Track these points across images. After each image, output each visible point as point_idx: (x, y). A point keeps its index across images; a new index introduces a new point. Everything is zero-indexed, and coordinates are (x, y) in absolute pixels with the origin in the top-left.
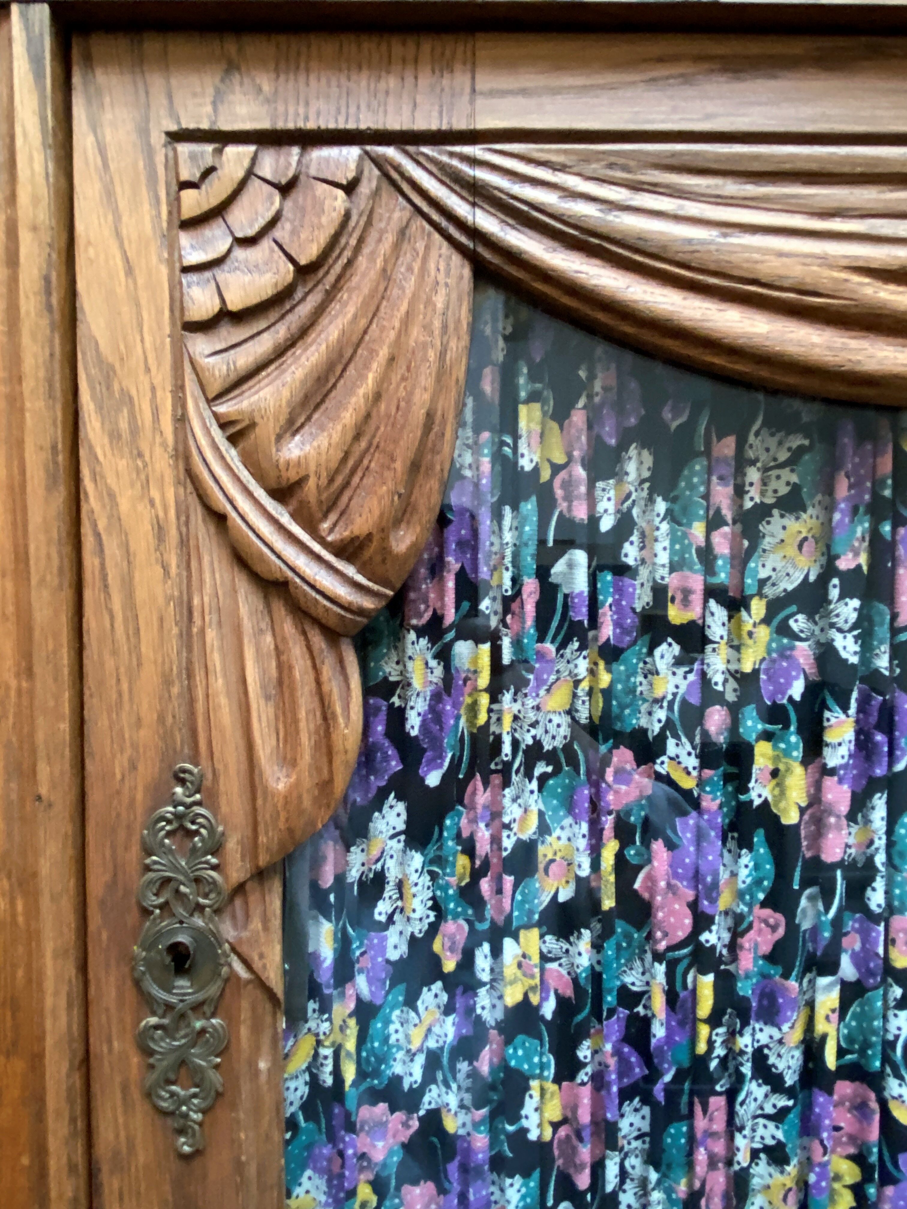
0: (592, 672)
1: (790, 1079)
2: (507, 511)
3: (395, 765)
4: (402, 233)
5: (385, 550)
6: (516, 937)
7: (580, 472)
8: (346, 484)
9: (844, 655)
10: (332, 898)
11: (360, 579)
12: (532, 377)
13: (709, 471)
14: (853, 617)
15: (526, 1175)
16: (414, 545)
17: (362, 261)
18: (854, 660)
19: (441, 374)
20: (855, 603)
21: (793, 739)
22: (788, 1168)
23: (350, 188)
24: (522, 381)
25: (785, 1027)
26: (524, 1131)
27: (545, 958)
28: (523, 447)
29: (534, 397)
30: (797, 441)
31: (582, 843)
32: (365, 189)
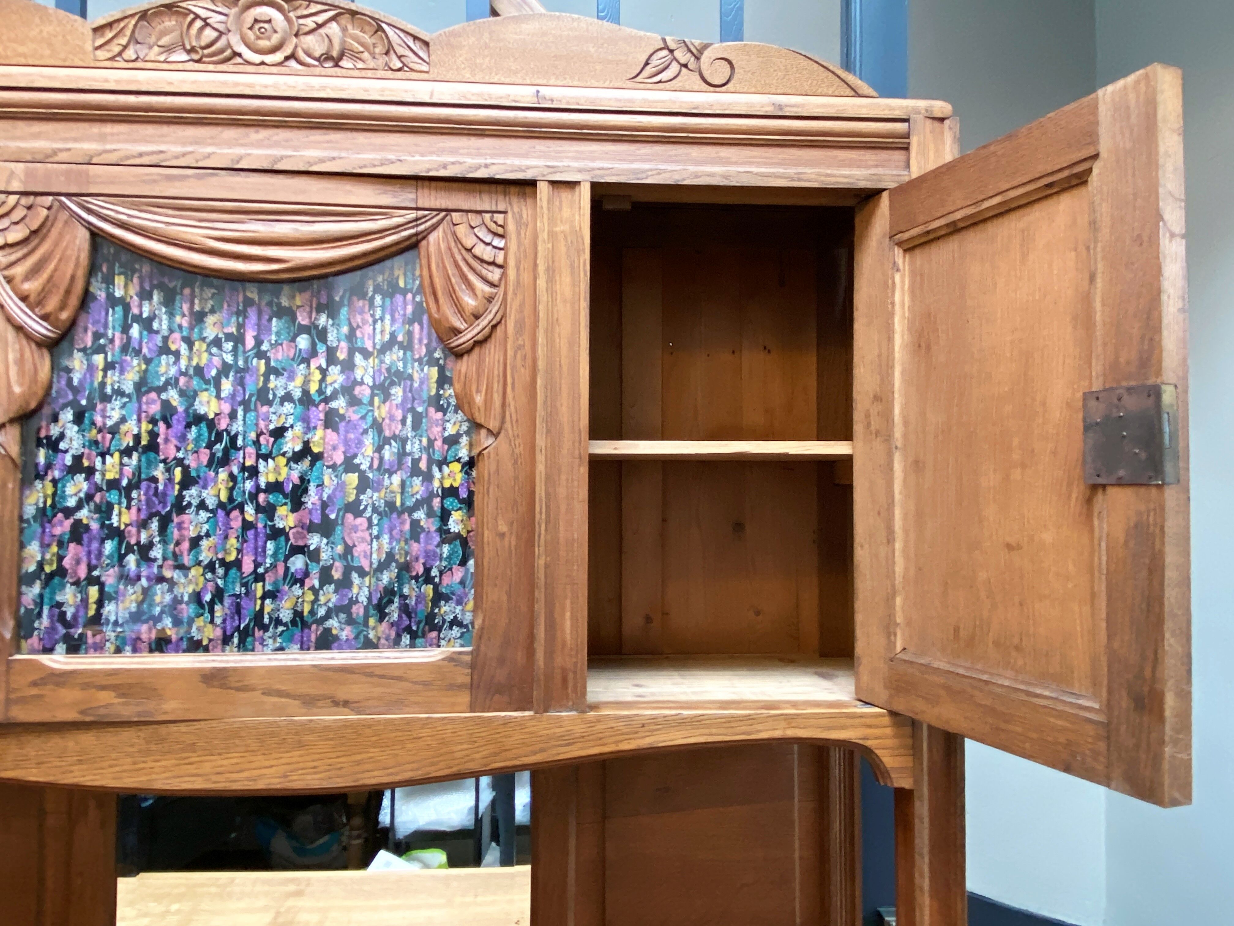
0: (139, 365)
1: (211, 507)
2: (111, 311)
3: (71, 397)
4: (66, 222)
5: (57, 319)
6: (112, 455)
7: (135, 298)
8: (44, 297)
9: (226, 360)
10: (45, 441)
11: (49, 327)
12: (120, 267)
13: (182, 299)
14: (230, 348)
15: (112, 539)
16: (68, 318)
17: (53, 230)
18: (231, 362)
19: (77, 265)
20: (232, 344)
21: (212, 389)
22: (210, 539)
23: (49, 208)
24: (116, 268)
25: (209, 488)
26: (112, 524)
27: (122, 464)
28: (116, 290)
29: (120, 274)
30: (213, 291)
31: (134, 422)
32: (54, 208)
